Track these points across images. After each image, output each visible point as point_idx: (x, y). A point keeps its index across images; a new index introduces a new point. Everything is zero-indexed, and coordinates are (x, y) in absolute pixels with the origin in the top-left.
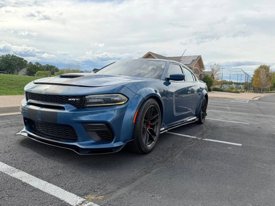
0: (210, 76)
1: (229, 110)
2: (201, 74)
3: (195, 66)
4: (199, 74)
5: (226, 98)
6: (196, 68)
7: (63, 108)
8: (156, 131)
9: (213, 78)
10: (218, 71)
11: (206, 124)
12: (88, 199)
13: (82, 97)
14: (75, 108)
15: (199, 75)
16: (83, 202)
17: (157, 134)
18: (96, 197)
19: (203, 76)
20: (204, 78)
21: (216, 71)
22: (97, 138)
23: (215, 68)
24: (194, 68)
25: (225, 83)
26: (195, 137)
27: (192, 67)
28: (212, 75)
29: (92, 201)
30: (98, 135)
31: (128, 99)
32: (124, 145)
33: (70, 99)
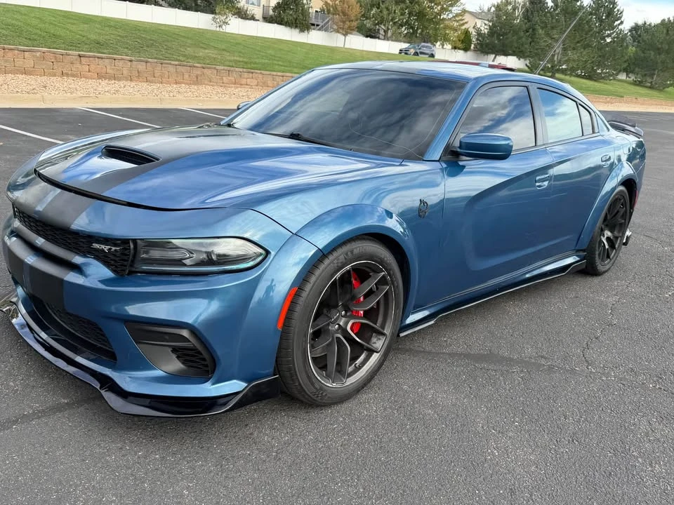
7: (80, 270)
13: (127, 244)
30: (174, 356)
31: (268, 253)
32: (242, 394)
33: (96, 246)
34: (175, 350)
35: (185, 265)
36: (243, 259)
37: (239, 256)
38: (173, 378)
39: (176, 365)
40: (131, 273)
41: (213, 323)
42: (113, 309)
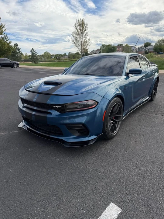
7: (51, 114)
13: (63, 105)
14: (59, 113)
30: (77, 132)
31: (98, 103)
32: (97, 138)
33: (54, 107)
34: (77, 130)
35: (78, 109)
36: (92, 105)
37: (92, 104)
38: (78, 137)
39: (78, 134)
40: (64, 112)
41: (88, 122)
42: (61, 122)
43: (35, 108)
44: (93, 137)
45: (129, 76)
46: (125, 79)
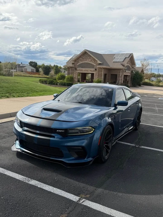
0: (140, 71)
1: (157, 111)
2: (132, 71)
3: (127, 64)
4: (131, 70)
5: (154, 94)
6: (128, 65)
7: (54, 137)
8: (110, 145)
9: (144, 74)
10: (147, 66)
11: (141, 130)
12: (82, 197)
13: (66, 130)
14: (62, 137)
15: (130, 72)
16: (80, 199)
17: (110, 148)
18: (85, 196)
19: (134, 72)
20: (135, 74)
21: (146, 66)
22: (76, 156)
23: (145, 63)
24: (126, 65)
25: (154, 75)
26: (134, 145)
27: (124, 64)
28: (142, 71)
29: (84, 198)
30: (76, 154)
31: (95, 129)
32: (93, 160)
33: (58, 131)
34: (75, 152)
35: (79, 133)
40: (67, 136)
42: (63, 144)
43: (38, 132)
44: (90, 159)
45: (117, 107)
46: (113, 110)
